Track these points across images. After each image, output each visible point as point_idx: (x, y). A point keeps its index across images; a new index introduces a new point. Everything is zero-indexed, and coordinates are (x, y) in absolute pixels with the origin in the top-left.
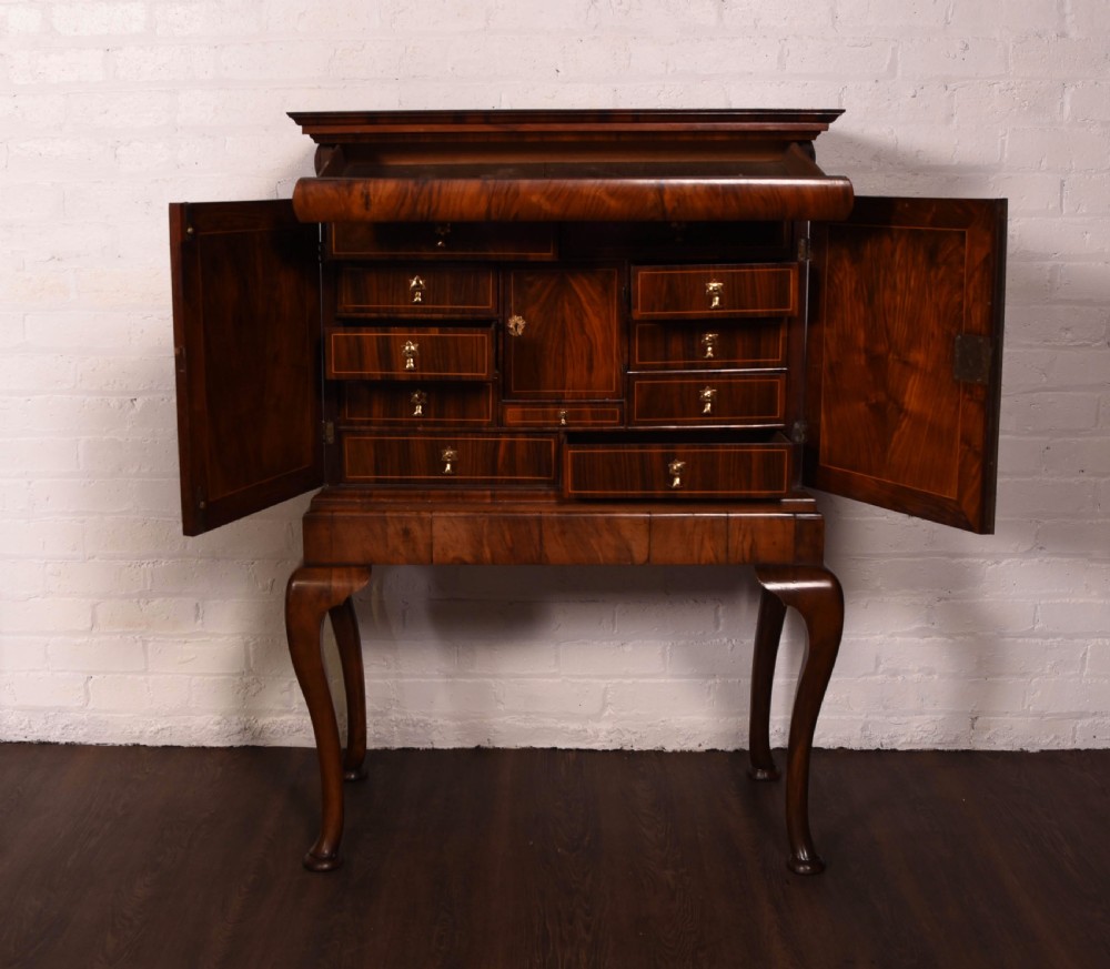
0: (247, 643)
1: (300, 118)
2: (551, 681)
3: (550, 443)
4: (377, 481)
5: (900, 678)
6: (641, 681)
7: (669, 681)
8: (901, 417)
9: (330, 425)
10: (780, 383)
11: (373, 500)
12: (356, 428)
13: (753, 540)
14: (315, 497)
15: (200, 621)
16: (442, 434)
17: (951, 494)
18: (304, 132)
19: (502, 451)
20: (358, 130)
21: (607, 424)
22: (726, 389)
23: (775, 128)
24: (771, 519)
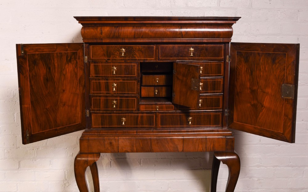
0: (65, 172)
1: (78, 18)
2: (153, 181)
3: (154, 116)
4: (102, 128)
5: (251, 179)
6: (178, 181)
7: (186, 181)
8: (263, 108)
9: (88, 111)
10: (221, 98)
11: (101, 134)
12: (96, 112)
13: (214, 145)
14: (83, 133)
15: (51, 166)
16: (122, 113)
18: (79, 23)
19: (139, 118)
20: (96, 22)
21: (170, 110)
22: (205, 100)
23: (220, 23)
24: (219, 138)
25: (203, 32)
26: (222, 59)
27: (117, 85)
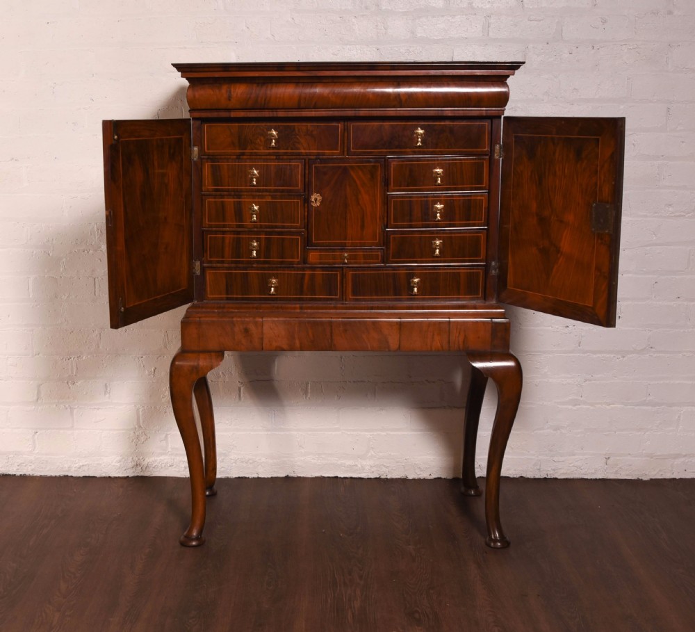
0: (138, 410)
1: (179, 67)
2: (334, 433)
3: (337, 274)
4: (228, 299)
5: (559, 432)
6: (392, 433)
7: (410, 433)
8: (559, 255)
9: (198, 263)
10: (483, 237)
11: (225, 310)
12: (214, 265)
13: (465, 336)
14: (188, 308)
15: (107, 395)
16: (269, 269)
17: (589, 303)
18: (182, 76)
19: (307, 278)
20: (217, 75)
21: (373, 263)
22: (449, 240)
23: (481, 74)
24: (477, 322)
25: (446, 94)
26: (486, 151)
27: (259, 209)
